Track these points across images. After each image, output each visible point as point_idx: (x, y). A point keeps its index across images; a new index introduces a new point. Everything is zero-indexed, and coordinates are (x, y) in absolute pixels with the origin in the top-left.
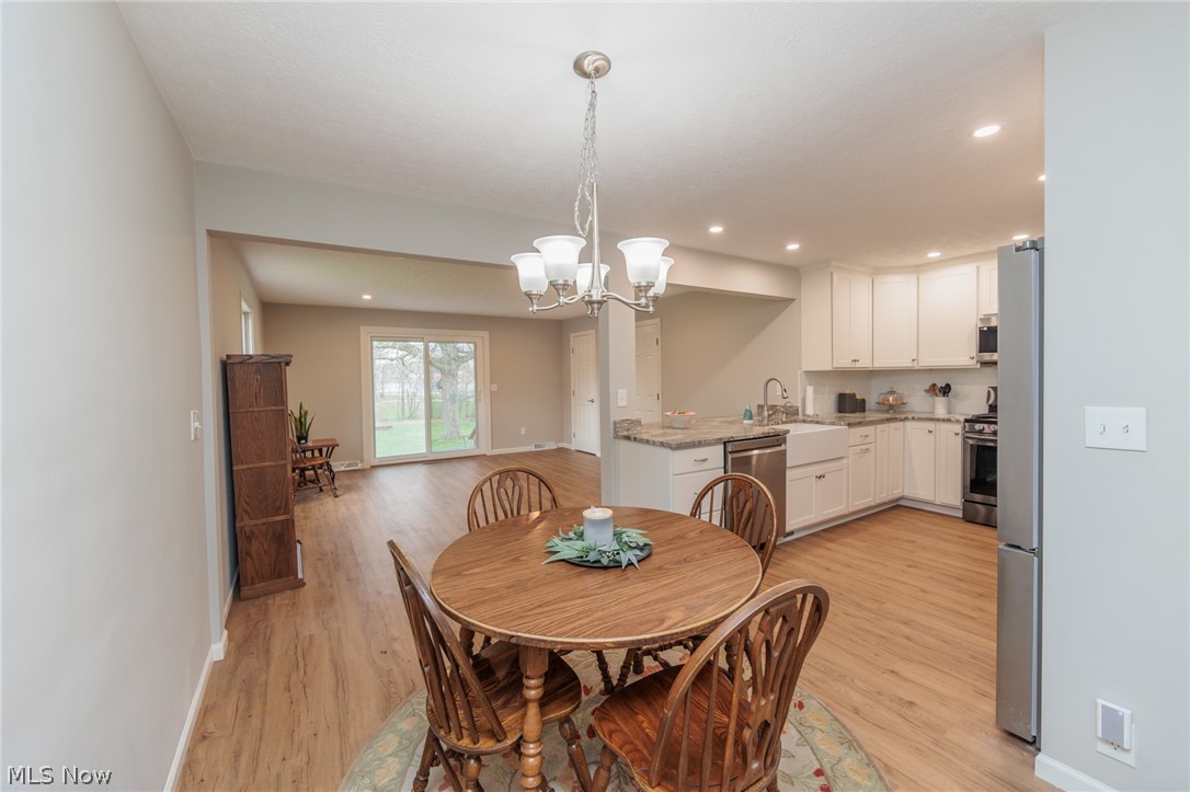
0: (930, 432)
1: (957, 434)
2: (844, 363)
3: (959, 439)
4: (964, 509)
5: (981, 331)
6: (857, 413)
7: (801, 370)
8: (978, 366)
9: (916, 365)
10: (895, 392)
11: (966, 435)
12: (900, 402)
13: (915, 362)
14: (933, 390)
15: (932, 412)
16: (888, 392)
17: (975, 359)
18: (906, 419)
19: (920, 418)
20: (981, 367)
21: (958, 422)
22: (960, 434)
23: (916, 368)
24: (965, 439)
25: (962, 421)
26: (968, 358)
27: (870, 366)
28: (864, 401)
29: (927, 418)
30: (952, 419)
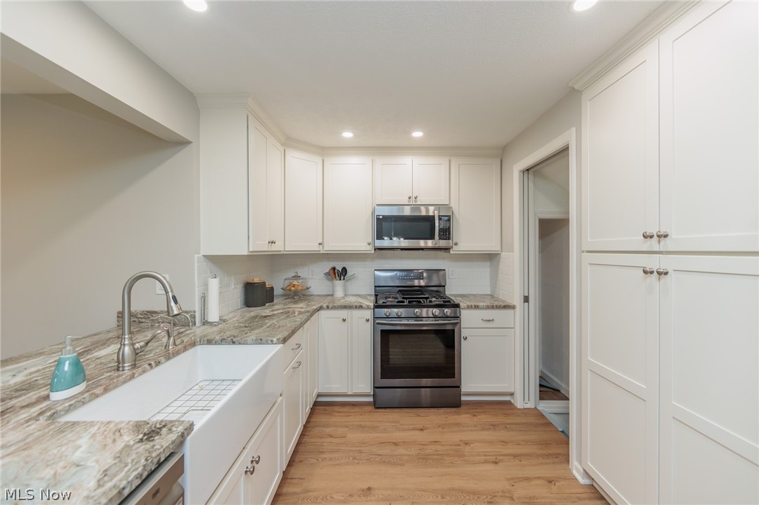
0: (344, 320)
1: (368, 320)
2: (261, 246)
3: (369, 326)
4: (374, 396)
5: (377, 218)
6: (267, 304)
7: (199, 254)
8: (373, 252)
9: (322, 250)
10: (299, 276)
11: (377, 321)
12: (304, 288)
13: (322, 246)
14: (331, 274)
15: (331, 295)
16: (293, 277)
17: (371, 245)
18: (320, 309)
19: (334, 307)
20: (375, 252)
21: (368, 308)
22: (371, 320)
23: (321, 252)
24: (376, 325)
25: (372, 307)
26: (365, 244)
27: (282, 249)
28: (272, 289)
29: (340, 306)
30: (364, 305)
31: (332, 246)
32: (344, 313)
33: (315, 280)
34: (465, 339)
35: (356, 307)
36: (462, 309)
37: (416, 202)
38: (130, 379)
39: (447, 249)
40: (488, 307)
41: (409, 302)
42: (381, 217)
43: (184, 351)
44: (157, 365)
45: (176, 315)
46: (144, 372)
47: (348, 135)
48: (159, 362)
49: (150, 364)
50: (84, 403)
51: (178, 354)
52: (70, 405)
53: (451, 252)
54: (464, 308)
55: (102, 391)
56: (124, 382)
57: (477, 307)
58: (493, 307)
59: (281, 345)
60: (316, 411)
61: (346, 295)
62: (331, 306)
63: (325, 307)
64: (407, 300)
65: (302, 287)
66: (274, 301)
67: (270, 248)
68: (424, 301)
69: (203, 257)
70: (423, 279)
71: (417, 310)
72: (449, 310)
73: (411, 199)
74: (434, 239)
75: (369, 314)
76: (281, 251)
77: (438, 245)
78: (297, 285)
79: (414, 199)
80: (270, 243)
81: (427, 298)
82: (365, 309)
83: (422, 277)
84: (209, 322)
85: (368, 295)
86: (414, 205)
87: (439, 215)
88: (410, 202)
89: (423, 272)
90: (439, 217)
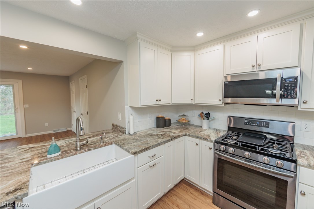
3: (212, 153)
4: (213, 195)
5: (225, 84)
6: (165, 127)
7: (128, 105)
8: (223, 105)
9: (193, 103)
10: (185, 115)
11: (215, 151)
12: (187, 121)
13: (193, 101)
14: (201, 115)
15: (201, 127)
16: (182, 115)
17: (222, 101)
18: (185, 135)
19: (192, 136)
20: (224, 105)
21: (211, 141)
22: (212, 149)
23: (193, 104)
24: (215, 153)
25: (214, 141)
26: (218, 100)
27: (170, 103)
28: (170, 120)
29: (195, 136)
30: (208, 139)
31: (199, 101)
32: (197, 141)
33: (194, 118)
34: (303, 194)
35: (204, 139)
36: (301, 166)
37: (259, 68)
38: (74, 155)
39: (294, 106)
41: (242, 145)
42: (228, 83)
43: (104, 146)
44: (89, 151)
45: (82, 135)
46: (82, 152)
47: (200, 34)
48: (90, 150)
49: (85, 150)
50: (52, 161)
51: (101, 147)
52: (46, 161)
53: (299, 109)
55: (60, 158)
56: (71, 156)
59: (132, 155)
60: (182, 186)
61: (209, 128)
62: (190, 135)
63: (188, 135)
64: (241, 143)
65: (186, 121)
66: (171, 126)
67: (158, 103)
68: (256, 147)
69: (129, 107)
70: (268, 127)
71: (247, 153)
72: (282, 163)
73: (255, 67)
74: (275, 98)
75: (212, 145)
76: (170, 104)
77: (280, 103)
78: (184, 119)
79: (258, 67)
80: (157, 101)
81: (259, 146)
82: (209, 141)
83: (267, 126)
84: (129, 134)
85: (224, 131)
86: (257, 71)
87: (282, 77)
88: (254, 69)
89: (269, 122)
90: (282, 79)
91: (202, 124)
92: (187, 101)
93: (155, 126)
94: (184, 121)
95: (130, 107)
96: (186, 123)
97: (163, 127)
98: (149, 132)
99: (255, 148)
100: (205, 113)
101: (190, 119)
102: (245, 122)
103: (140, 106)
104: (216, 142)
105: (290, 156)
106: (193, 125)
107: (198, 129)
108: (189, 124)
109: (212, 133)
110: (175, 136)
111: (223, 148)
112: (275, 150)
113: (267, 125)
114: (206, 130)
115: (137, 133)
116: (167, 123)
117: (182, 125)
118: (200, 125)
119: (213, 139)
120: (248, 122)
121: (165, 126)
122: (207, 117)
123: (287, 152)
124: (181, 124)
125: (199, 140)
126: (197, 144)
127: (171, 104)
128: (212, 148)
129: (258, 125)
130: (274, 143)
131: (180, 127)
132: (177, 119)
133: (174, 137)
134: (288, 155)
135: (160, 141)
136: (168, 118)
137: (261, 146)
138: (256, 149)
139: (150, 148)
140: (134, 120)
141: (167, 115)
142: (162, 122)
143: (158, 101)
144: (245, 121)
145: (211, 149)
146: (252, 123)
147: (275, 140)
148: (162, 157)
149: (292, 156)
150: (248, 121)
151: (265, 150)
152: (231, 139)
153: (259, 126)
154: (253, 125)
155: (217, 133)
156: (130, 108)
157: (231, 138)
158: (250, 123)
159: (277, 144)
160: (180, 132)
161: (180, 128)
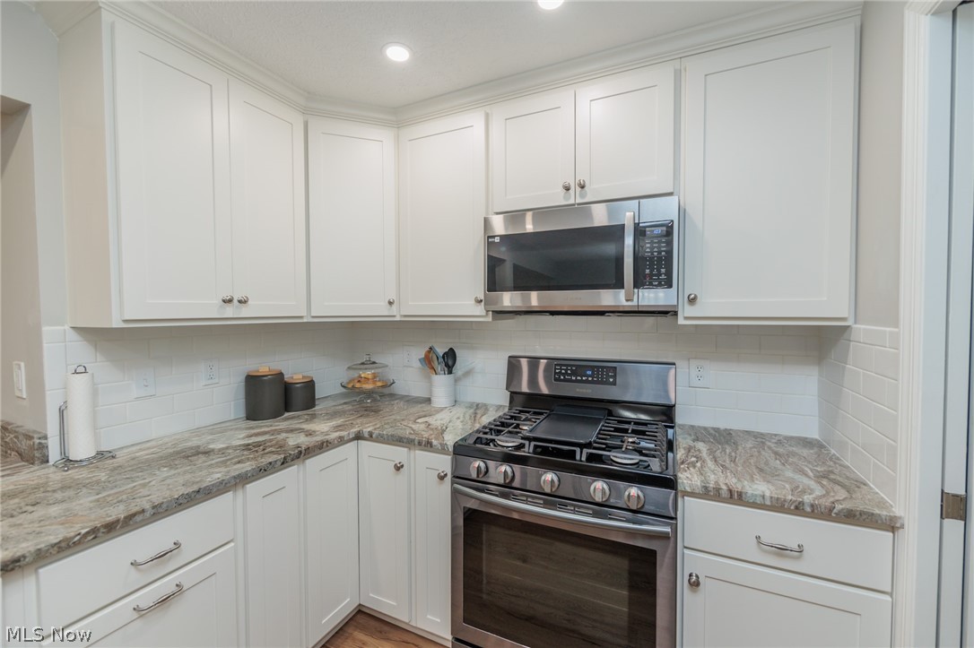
5: (490, 244)
6: (287, 414)
7: (64, 324)
8: (489, 319)
9: (397, 314)
10: (374, 363)
11: (456, 486)
12: (379, 384)
13: (394, 307)
14: (428, 361)
15: (428, 400)
16: (363, 364)
17: (483, 303)
18: (358, 437)
19: (382, 439)
20: (493, 319)
21: (443, 450)
22: (448, 479)
23: (398, 319)
24: (455, 492)
25: (451, 449)
26: (473, 302)
27: (304, 314)
28: (310, 385)
29: (392, 436)
30: (435, 442)
32: (400, 453)
34: (695, 584)
35: (420, 444)
36: (686, 494)
37: (582, 196)
39: (668, 313)
40: (778, 506)
41: (534, 452)
42: (497, 240)
53: (681, 321)
54: (692, 494)
57: (736, 498)
58: (798, 509)
61: (454, 403)
62: (376, 433)
63: (366, 435)
64: (533, 444)
65: (374, 382)
66: (316, 408)
67: (229, 311)
68: (575, 451)
69: (72, 331)
70: (614, 383)
71: (549, 476)
72: (640, 493)
73: (572, 191)
74: (622, 287)
75: (444, 463)
76: (301, 317)
77: (635, 303)
78: (368, 379)
79: (578, 189)
80: (224, 301)
81: (582, 446)
82: (437, 451)
83: (611, 380)
84: (68, 462)
85: (499, 407)
86: (578, 204)
87: (637, 221)
88: (570, 198)
89: (615, 368)
90: (636, 226)
91: (431, 392)
92: (369, 305)
93: (242, 414)
94: (369, 386)
95: (79, 330)
96: (376, 393)
97: (276, 415)
98: (195, 442)
99: (572, 455)
100: (441, 351)
101: (391, 377)
102: (555, 373)
103: (116, 323)
104: (461, 450)
105: (661, 466)
106: (402, 398)
107: (417, 409)
108: (392, 396)
109: (458, 418)
110: (304, 447)
111: (479, 467)
112: (624, 452)
113: (611, 377)
114: (442, 409)
115: (118, 454)
116: (298, 398)
117: (361, 402)
118: (425, 395)
119: (451, 439)
120: (563, 371)
121: (287, 410)
122: (447, 365)
123: (654, 456)
124: (358, 399)
125: (406, 449)
126: (398, 468)
127: (305, 320)
128: (446, 475)
129: (590, 379)
130: (626, 431)
131: (350, 407)
132: (345, 381)
133: (301, 452)
134: (655, 466)
135: (219, 475)
136: (304, 377)
137: (589, 445)
138: (575, 460)
139: (138, 518)
140: (95, 392)
141: (295, 367)
142: (271, 397)
143: (230, 301)
144: (556, 369)
145: (442, 478)
146: (574, 373)
147: (629, 423)
148: (232, 544)
149: (665, 468)
150: (565, 369)
151: (599, 459)
152: (510, 432)
153: (592, 382)
154: (577, 381)
155: (475, 417)
156: (73, 335)
157: (507, 430)
158: (569, 375)
159: (634, 432)
160: (338, 428)
161: (350, 410)
